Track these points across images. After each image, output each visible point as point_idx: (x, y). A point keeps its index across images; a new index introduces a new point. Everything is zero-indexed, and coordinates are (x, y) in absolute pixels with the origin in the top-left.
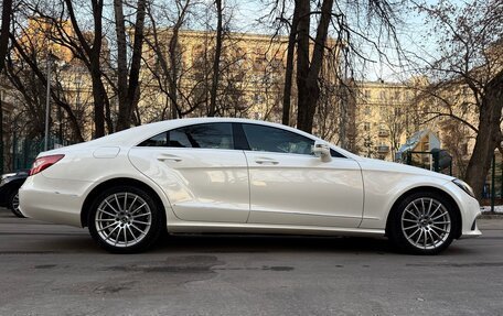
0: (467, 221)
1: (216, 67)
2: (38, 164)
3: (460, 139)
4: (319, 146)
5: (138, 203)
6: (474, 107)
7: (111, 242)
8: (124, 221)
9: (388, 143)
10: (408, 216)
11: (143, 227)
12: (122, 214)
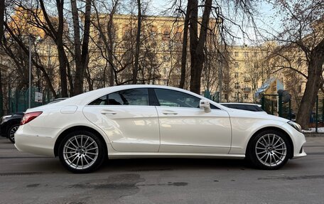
0: (297, 147)
1: (138, 39)
2: (26, 118)
3: (296, 83)
4: (203, 103)
5: (90, 142)
6: (305, 62)
7: (73, 166)
8: (81, 152)
9: (250, 85)
10: (259, 145)
11: (93, 157)
12: (80, 148)
